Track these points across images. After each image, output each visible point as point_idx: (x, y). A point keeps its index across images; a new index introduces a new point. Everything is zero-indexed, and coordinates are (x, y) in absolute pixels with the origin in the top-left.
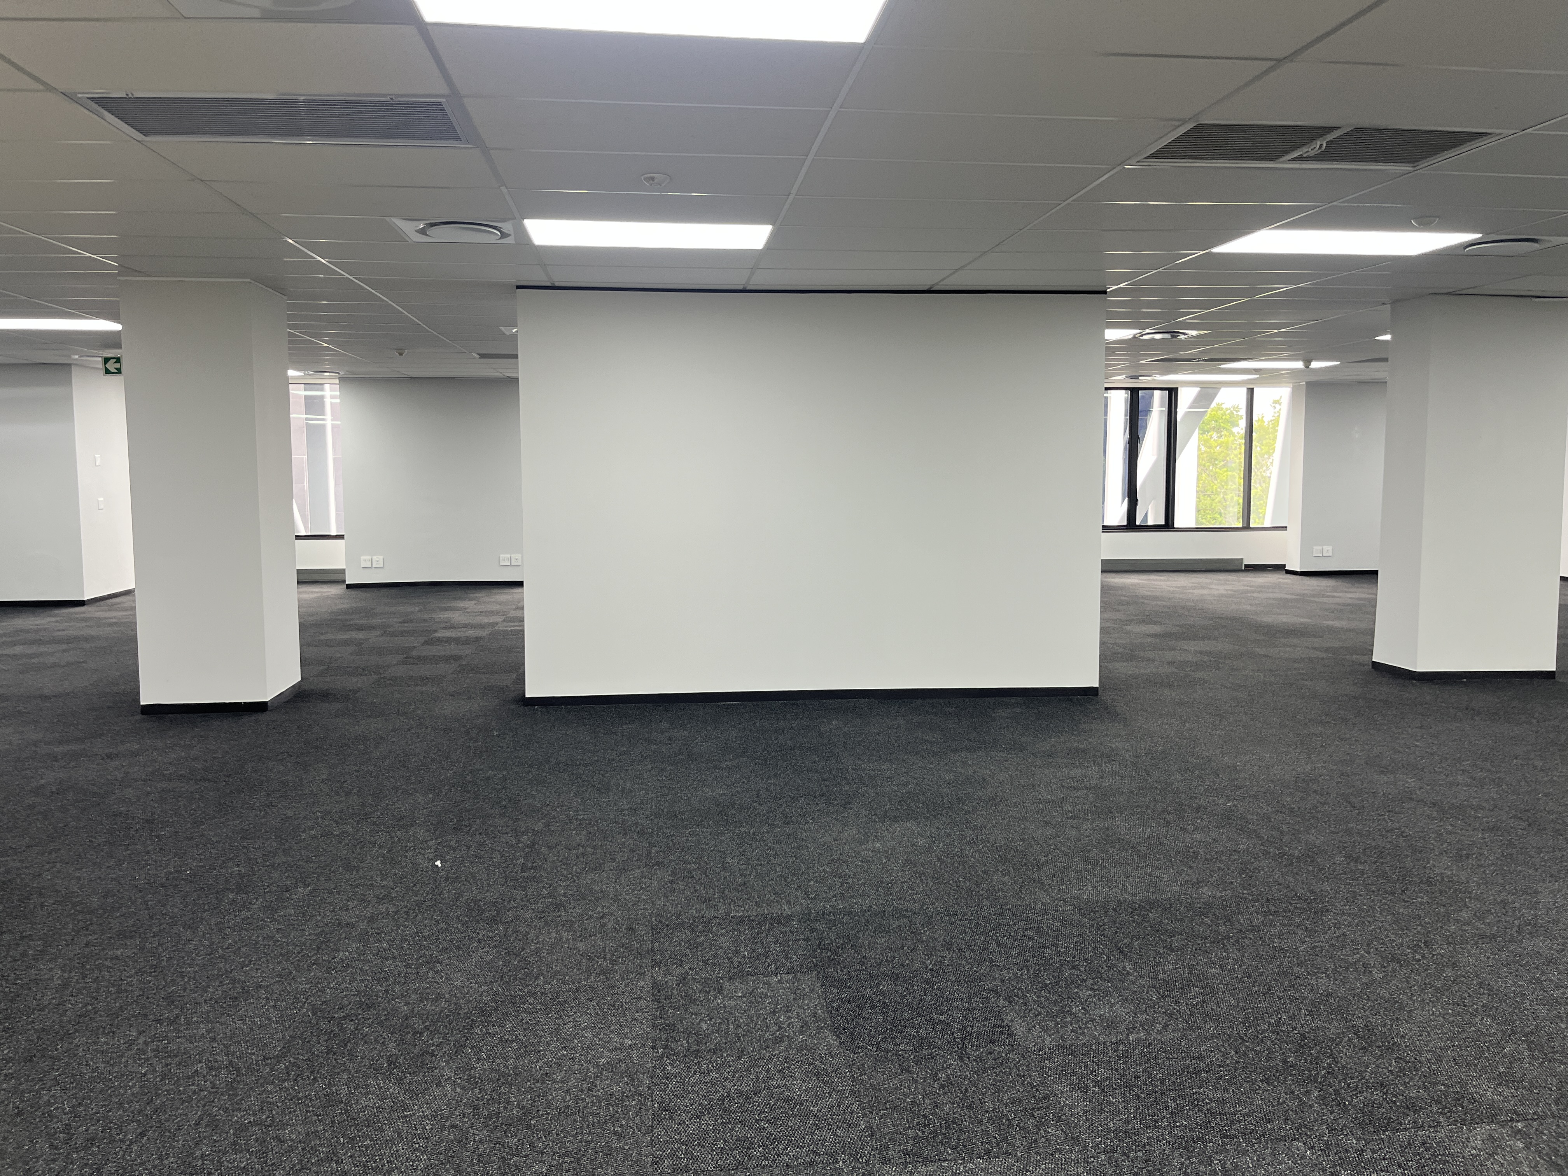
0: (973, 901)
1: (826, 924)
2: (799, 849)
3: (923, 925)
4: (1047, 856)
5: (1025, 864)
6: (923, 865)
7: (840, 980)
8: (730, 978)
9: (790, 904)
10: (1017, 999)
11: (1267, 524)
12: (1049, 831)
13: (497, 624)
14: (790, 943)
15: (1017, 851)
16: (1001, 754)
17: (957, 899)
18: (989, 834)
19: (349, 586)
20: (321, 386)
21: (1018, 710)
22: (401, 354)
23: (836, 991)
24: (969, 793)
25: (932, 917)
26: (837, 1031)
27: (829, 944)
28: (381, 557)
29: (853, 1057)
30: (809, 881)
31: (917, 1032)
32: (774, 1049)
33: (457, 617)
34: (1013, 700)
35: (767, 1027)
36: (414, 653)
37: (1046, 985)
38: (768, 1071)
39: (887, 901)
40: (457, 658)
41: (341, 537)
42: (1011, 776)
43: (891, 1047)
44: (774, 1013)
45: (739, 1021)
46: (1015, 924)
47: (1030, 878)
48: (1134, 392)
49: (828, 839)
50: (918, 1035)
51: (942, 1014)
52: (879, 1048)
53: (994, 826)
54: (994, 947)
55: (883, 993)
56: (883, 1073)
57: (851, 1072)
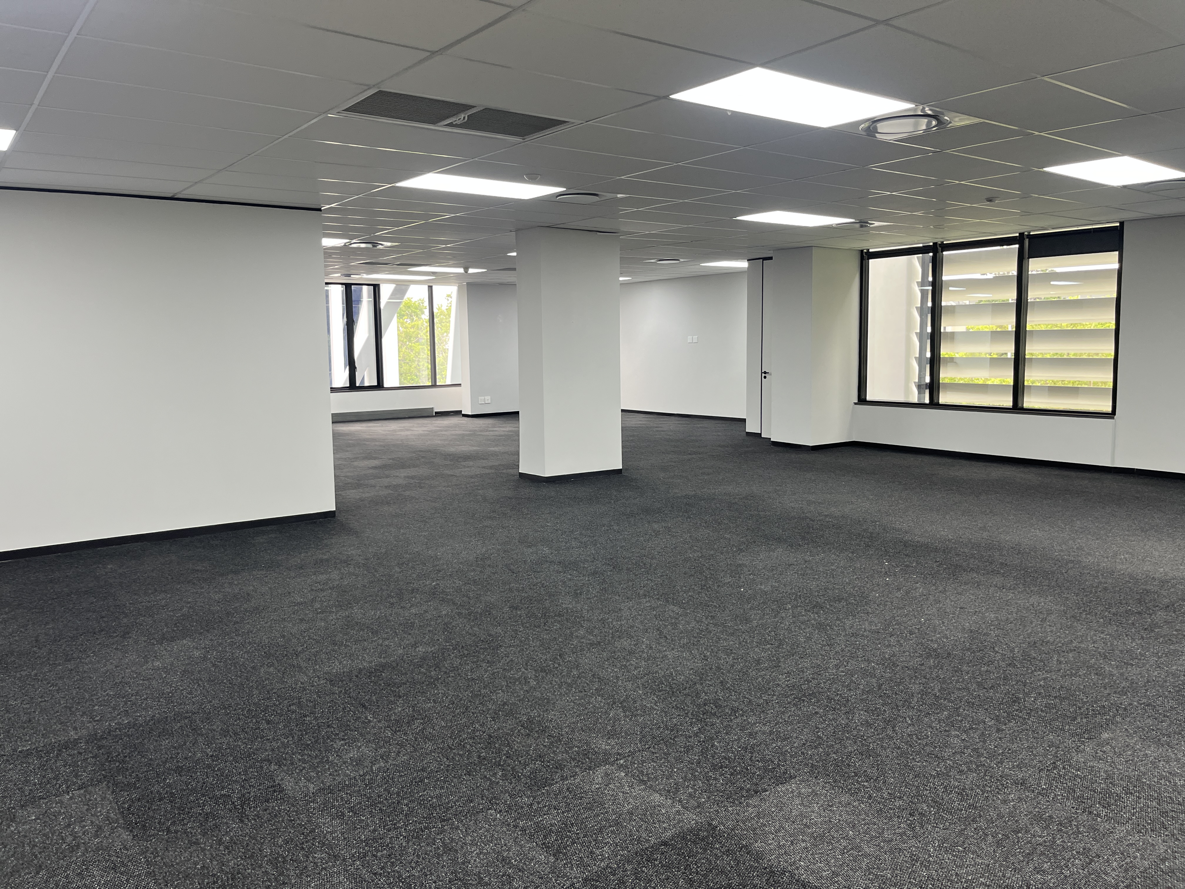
0: (244, 693)
1: (113, 739)
2: (82, 681)
3: (202, 721)
4: (303, 645)
5: (286, 655)
6: (199, 672)
7: (129, 784)
8: (23, 806)
9: (77, 730)
10: (285, 762)
11: (448, 382)
12: (303, 626)
14: (79, 763)
15: (279, 646)
16: (261, 572)
17: (231, 694)
18: (255, 637)
21: (273, 536)
23: (126, 794)
24: (236, 607)
25: (210, 713)
26: (129, 827)
27: (117, 756)
29: (147, 844)
30: (94, 706)
31: (202, 810)
32: (71, 857)
34: (269, 528)
35: (63, 839)
37: (309, 745)
38: (67, 877)
39: (169, 708)
42: (270, 588)
43: (179, 828)
44: (69, 825)
45: (34, 841)
46: (280, 704)
47: (290, 665)
48: (348, 287)
49: (109, 667)
50: (203, 812)
51: (223, 788)
52: (168, 831)
53: (259, 630)
54: (264, 725)
55: (169, 785)
56: (175, 851)
57: (145, 858)
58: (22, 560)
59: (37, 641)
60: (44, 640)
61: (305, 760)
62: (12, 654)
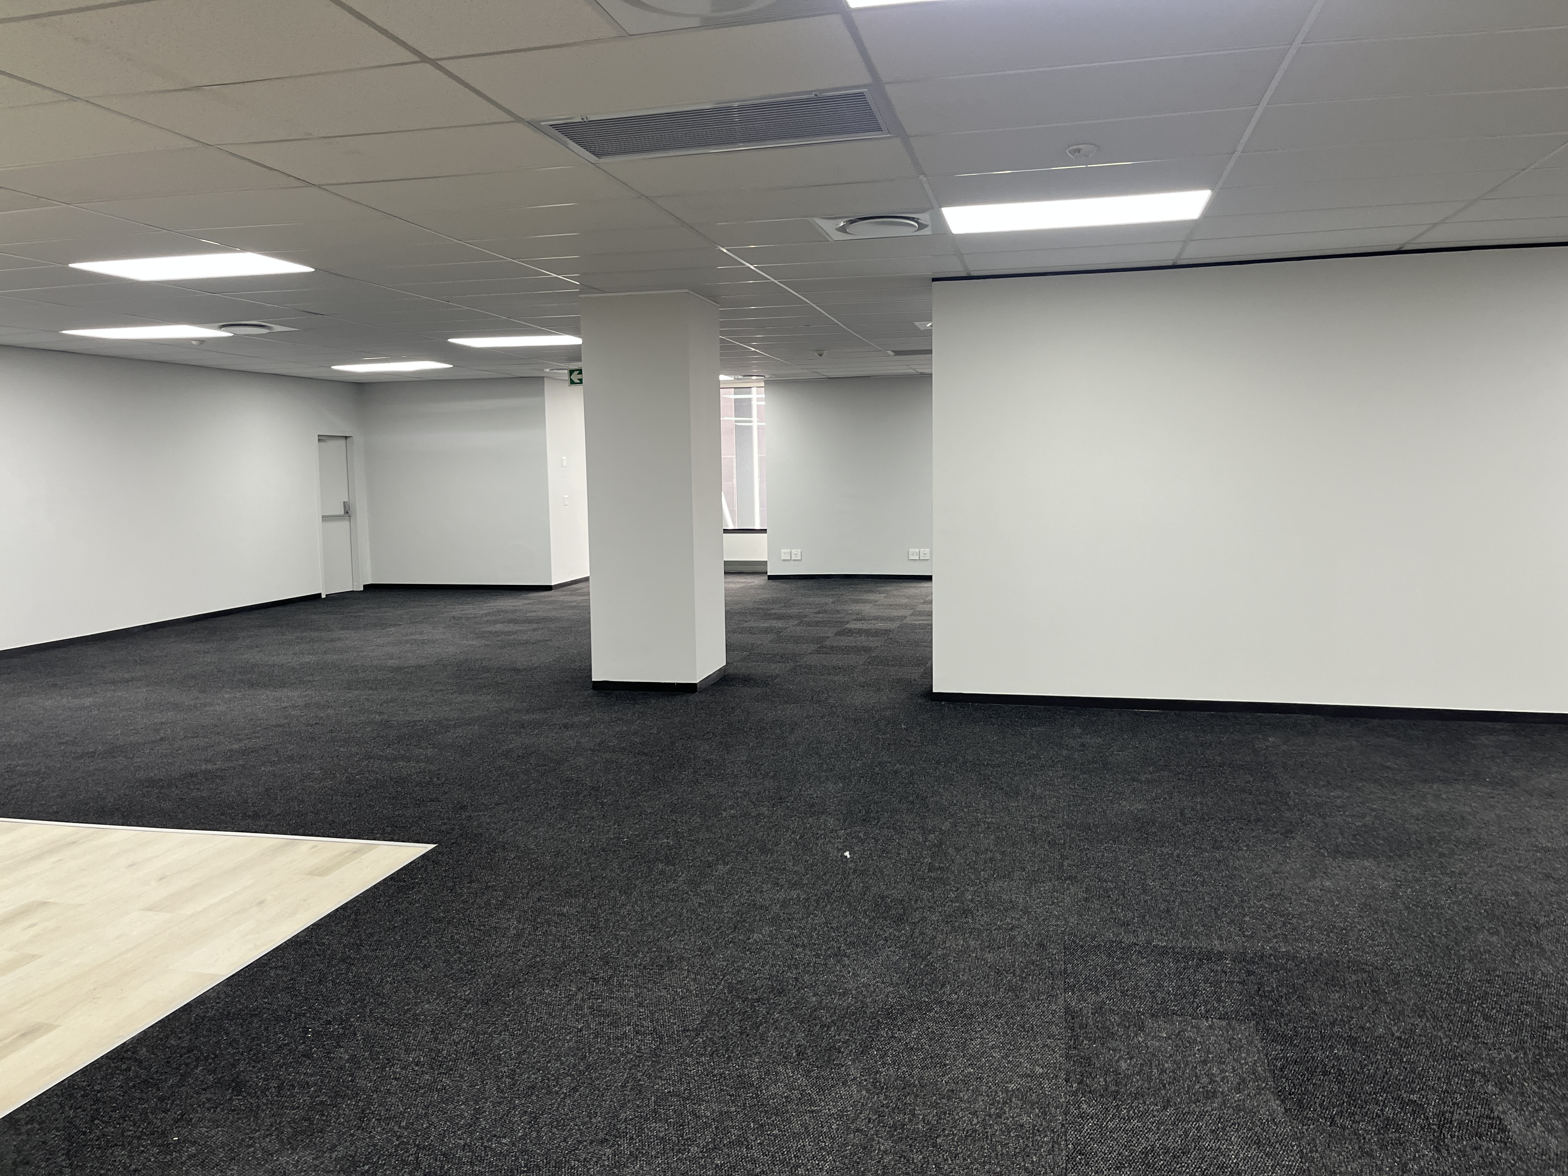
0: (1451, 962)
1: (1266, 968)
3: (1387, 983)
4: (1549, 916)
5: (1520, 924)
6: (1386, 912)
7: (1284, 1036)
8: (1153, 1015)
9: (1222, 940)
10: (1510, 1087)
12: (1551, 886)
13: (905, 617)
14: (1223, 985)
15: (1509, 906)
16: (1483, 789)
17: (1431, 957)
18: (1470, 883)
19: (771, 578)
20: (749, 389)
21: (1506, 738)
22: (821, 355)
23: (1279, 1047)
24: (1443, 833)
25: (1399, 975)
26: (1282, 1095)
27: (1270, 992)
28: (800, 551)
29: (1302, 1129)
30: (1244, 916)
31: (1382, 1110)
32: (1205, 1104)
33: (867, 609)
34: (1498, 726)
35: (1196, 1076)
36: (827, 643)
37: (1551, 1075)
38: (1199, 1129)
39: (1341, 950)
40: (867, 650)
41: (764, 531)
42: (1498, 816)
43: (1348, 1123)
44: (1205, 1062)
45: (1163, 1065)
46: (1507, 995)
47: (1526, 941)
49: (1265, 870)
50: (1383, 1114)
51: (1413, 1092)
52: (1333, 1123)
53: (1478, 874)
54: (1478, 1019)
55: (1338, 1058)
56: (1340, 1154)
57: (1299, 1146)
58: (1172, 713)
59: (1182, 814)
60: (1190, 815)
61: (1544, 1096)
62: (1154, 824)
